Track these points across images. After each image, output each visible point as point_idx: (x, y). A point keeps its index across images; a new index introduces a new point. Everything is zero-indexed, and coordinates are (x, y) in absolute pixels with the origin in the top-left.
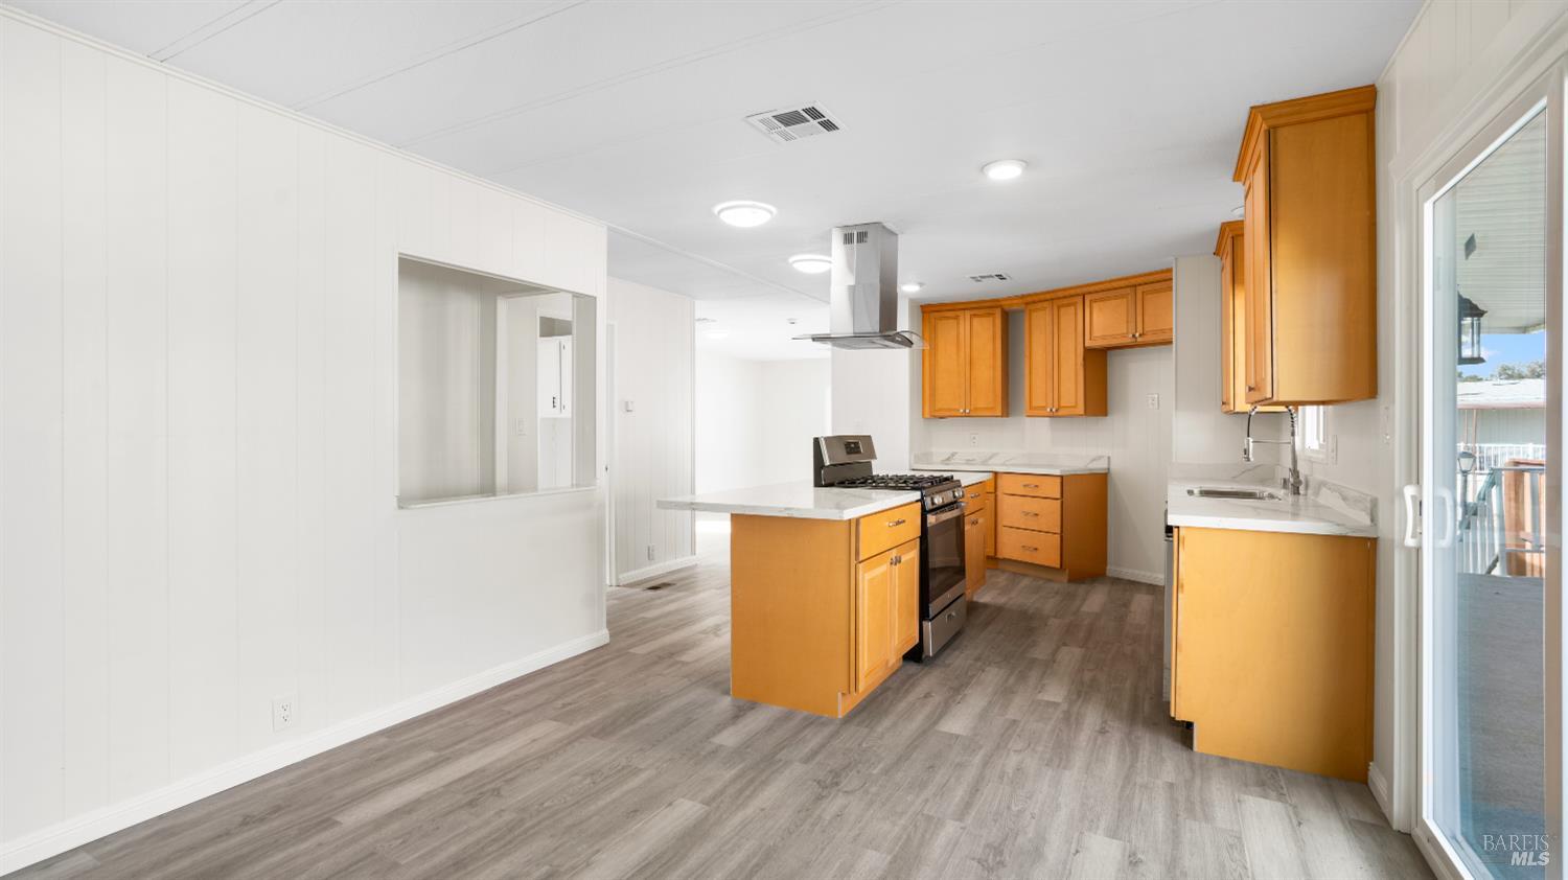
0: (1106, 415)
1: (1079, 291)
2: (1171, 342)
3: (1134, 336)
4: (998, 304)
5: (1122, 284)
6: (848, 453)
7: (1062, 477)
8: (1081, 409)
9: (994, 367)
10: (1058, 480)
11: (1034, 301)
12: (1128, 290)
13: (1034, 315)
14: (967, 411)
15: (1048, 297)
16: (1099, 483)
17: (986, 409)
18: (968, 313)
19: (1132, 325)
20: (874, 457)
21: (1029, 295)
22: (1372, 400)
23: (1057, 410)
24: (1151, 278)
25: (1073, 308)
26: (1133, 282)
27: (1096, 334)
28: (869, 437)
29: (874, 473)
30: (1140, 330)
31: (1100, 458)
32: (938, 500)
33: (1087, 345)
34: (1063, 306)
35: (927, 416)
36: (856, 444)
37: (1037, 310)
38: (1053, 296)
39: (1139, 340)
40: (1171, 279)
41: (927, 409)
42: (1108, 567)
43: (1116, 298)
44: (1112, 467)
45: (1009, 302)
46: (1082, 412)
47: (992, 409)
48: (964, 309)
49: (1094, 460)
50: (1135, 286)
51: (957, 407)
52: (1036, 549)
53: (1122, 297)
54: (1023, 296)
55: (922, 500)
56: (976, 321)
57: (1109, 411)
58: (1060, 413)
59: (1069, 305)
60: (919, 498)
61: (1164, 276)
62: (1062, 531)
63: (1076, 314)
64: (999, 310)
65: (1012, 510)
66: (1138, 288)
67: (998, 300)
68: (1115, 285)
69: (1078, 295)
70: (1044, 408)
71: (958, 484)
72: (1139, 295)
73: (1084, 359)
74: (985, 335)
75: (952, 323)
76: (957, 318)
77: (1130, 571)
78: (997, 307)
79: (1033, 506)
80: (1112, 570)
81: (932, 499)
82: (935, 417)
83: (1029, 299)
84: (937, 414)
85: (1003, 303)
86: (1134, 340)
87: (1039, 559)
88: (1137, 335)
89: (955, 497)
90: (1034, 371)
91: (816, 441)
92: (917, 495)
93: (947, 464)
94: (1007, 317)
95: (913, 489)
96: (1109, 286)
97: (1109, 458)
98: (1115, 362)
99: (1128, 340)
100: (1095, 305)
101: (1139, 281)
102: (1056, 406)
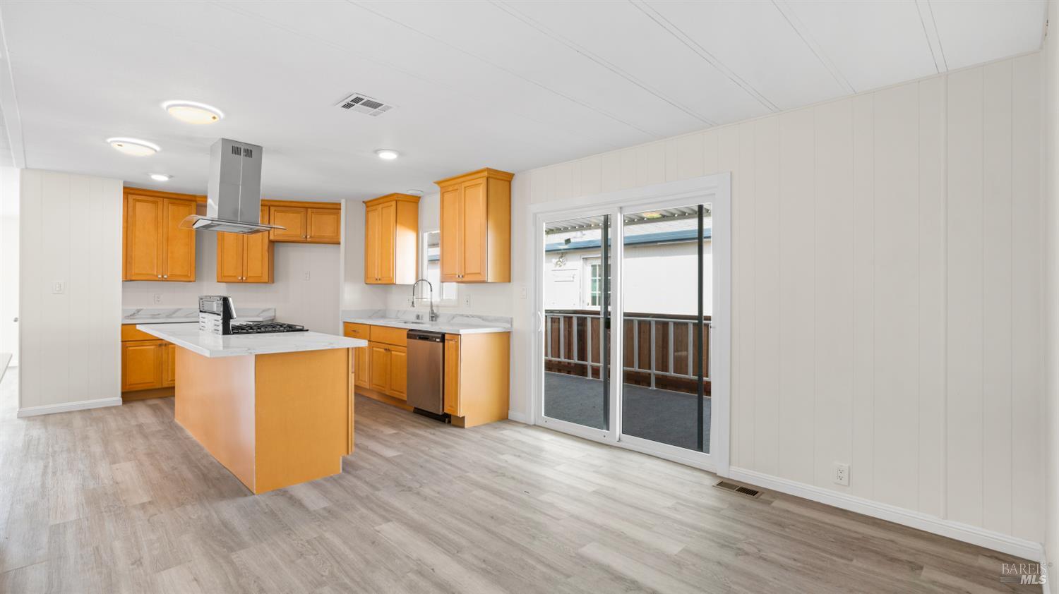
0: (273, 283)
1: (267, 203)
2: (338, 243)
3: (305, 236)
4: (193, 198)
5: (300, 205)
12: (302, 210)
17: (180, 276)
18: (166, 201)
19: (304, 231)
22: (508, 284)
23: (245, 279)
26: (307, 205)
30: (309, 233)
31: (269, 309)
33: (270, 238)
39: (308, 239)
40: (339, 209)
41: (125, 273)
43: (293, 212)
44: (278, 315)
46: (264, 281)
47: (187, 276)
48: (164, 198)
49: (262, 311)
50: (307, 208)
51: (154, 273)
53: (296, 212)
56: (173, 208)
57: (276, 280)
58: (247, 280)
61: (335, 207)
63: (263, 218)
66: (309, 209)
67: (195, 196)
68: (293, 204)
69: (266, 206)
70: (234, 277)
72: (310, 214)
73: (268, 246)
75: (151, 206)
76: (155, 203)
88: (308, 236)
96: (287, 204)
97: (275, 310)
98: (281, 249)
99: (301, 239)
100: (275, 214)
101: (311, 205)
102: (245, 276)
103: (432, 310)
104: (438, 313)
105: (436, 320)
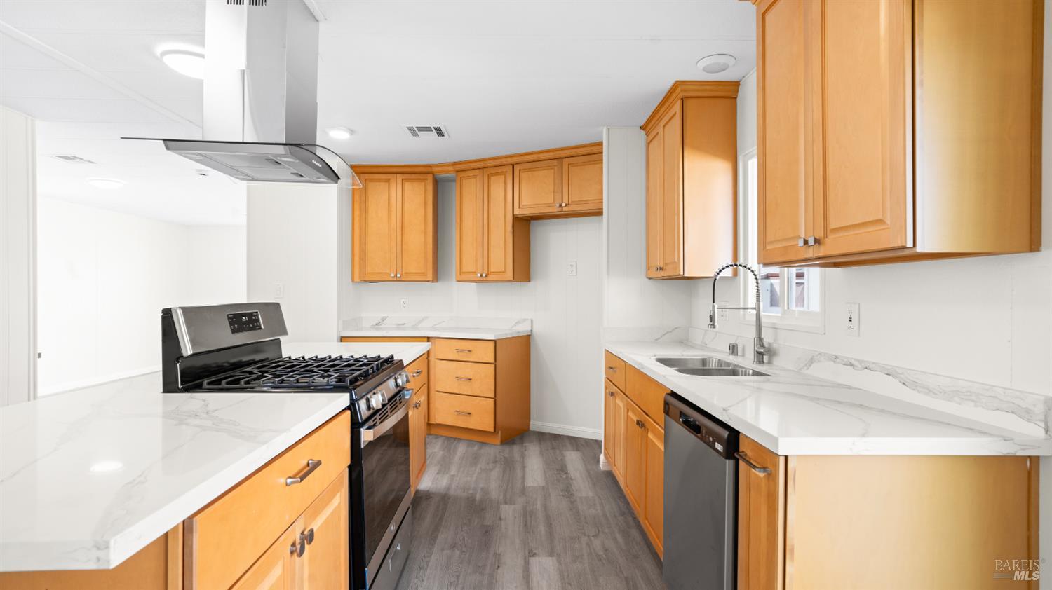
0: (529, 281)
1: (510, 161)
2: (600, 213)
3: (561, 206)
4: (430, 170)
6: (234, 331)
7: (495, 341)
8: (510, 275)
9: (425, 233)
10: (492, 344)
11: (464, 169)
12: (555, 162)
13: (465, 182)
14: (398, 275)
15: (478, 165)
16: (524, 343)
17: (417, 273)
18: (399, 177)
19: (558, 196)
20: (285, 332)
21: (460, 163)
23: (486, 276)
24: (579, 151)
25: (503, 177)
26: (562, 154)
27: (523, 203)
28: (277, 305)
29: (285, 355)
30: (566, 200)
31: (525, 320)
32: (377, 401)
33: (515, 213)
34: (493, 175)
35: (357, 279)
36: (249, 315)
37: (469, 177)
38: (482, 165)
39: (565, 209)
40: (602, 153)
41: (357, 271)
42: (531, 423)
43: (543, 168)
44: (534, 330)
45: (440, 169)
46: (512, 279)
47: (423, 274)
48: (397, 173)
49: (518, 323)
50: (562, 159)
51: (388, 271)
52: (470, 414)
53: (549, 168)
54: (454, 164)
55: (352, 407)
56: (407, 185)
57: (532, 276)
58: (490, 278)
59: (497, 174)
60: (347, 403)
61: (595, 149)
62: (495, 396)
63: (505, 183)
64: (431, 175)
65: (444, 376)
66: (564, 160)
67: (429, 166)
68: (542, 156)
69: (508, 165)
70: (474, 273)
71: (400, 366)
72: (565, 167)
73: (513, 227)
74: (416, 198)
75: (383, 186)
76: (388, 181)
77: (551, 425)
78: (428, 173)
79: (467, 370)
80: (535, 425)
81: (368, 400)
82: (365, 281)
83: (462, 167)
84: (367, 279)
85: (435, 169)
86: (560, 209)
87: (473, 423)
88: (564, 205)
89: (397, 386)
90: (464, 238)
91: (167, 316)
92: (343, 399)
93: (378, 329)
94: (437, 183)
95: (337, 389)
96: (535, 157)
97: (532, 321)
98: (538, 230)
99: (555, 209)
100: (523, 175)
101: (568, 153)
102: (486, 271)
103: (760, 339)
104: (775, 346)
105: (770, 362)
